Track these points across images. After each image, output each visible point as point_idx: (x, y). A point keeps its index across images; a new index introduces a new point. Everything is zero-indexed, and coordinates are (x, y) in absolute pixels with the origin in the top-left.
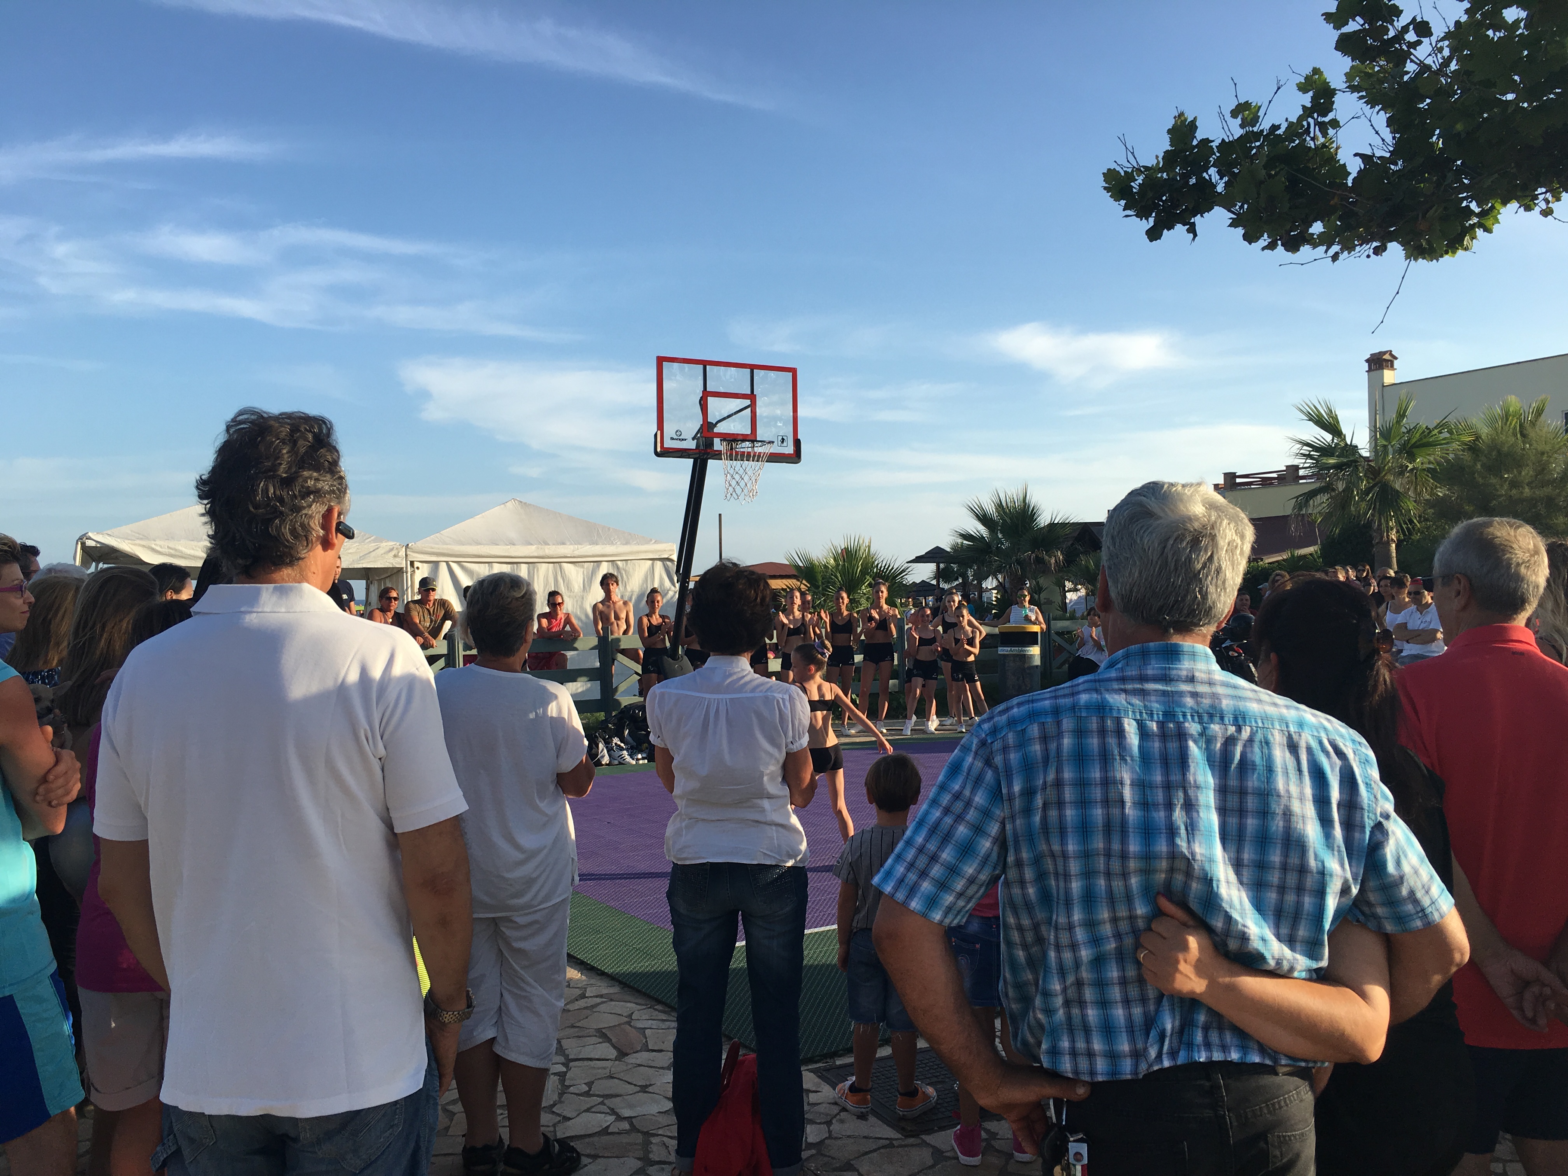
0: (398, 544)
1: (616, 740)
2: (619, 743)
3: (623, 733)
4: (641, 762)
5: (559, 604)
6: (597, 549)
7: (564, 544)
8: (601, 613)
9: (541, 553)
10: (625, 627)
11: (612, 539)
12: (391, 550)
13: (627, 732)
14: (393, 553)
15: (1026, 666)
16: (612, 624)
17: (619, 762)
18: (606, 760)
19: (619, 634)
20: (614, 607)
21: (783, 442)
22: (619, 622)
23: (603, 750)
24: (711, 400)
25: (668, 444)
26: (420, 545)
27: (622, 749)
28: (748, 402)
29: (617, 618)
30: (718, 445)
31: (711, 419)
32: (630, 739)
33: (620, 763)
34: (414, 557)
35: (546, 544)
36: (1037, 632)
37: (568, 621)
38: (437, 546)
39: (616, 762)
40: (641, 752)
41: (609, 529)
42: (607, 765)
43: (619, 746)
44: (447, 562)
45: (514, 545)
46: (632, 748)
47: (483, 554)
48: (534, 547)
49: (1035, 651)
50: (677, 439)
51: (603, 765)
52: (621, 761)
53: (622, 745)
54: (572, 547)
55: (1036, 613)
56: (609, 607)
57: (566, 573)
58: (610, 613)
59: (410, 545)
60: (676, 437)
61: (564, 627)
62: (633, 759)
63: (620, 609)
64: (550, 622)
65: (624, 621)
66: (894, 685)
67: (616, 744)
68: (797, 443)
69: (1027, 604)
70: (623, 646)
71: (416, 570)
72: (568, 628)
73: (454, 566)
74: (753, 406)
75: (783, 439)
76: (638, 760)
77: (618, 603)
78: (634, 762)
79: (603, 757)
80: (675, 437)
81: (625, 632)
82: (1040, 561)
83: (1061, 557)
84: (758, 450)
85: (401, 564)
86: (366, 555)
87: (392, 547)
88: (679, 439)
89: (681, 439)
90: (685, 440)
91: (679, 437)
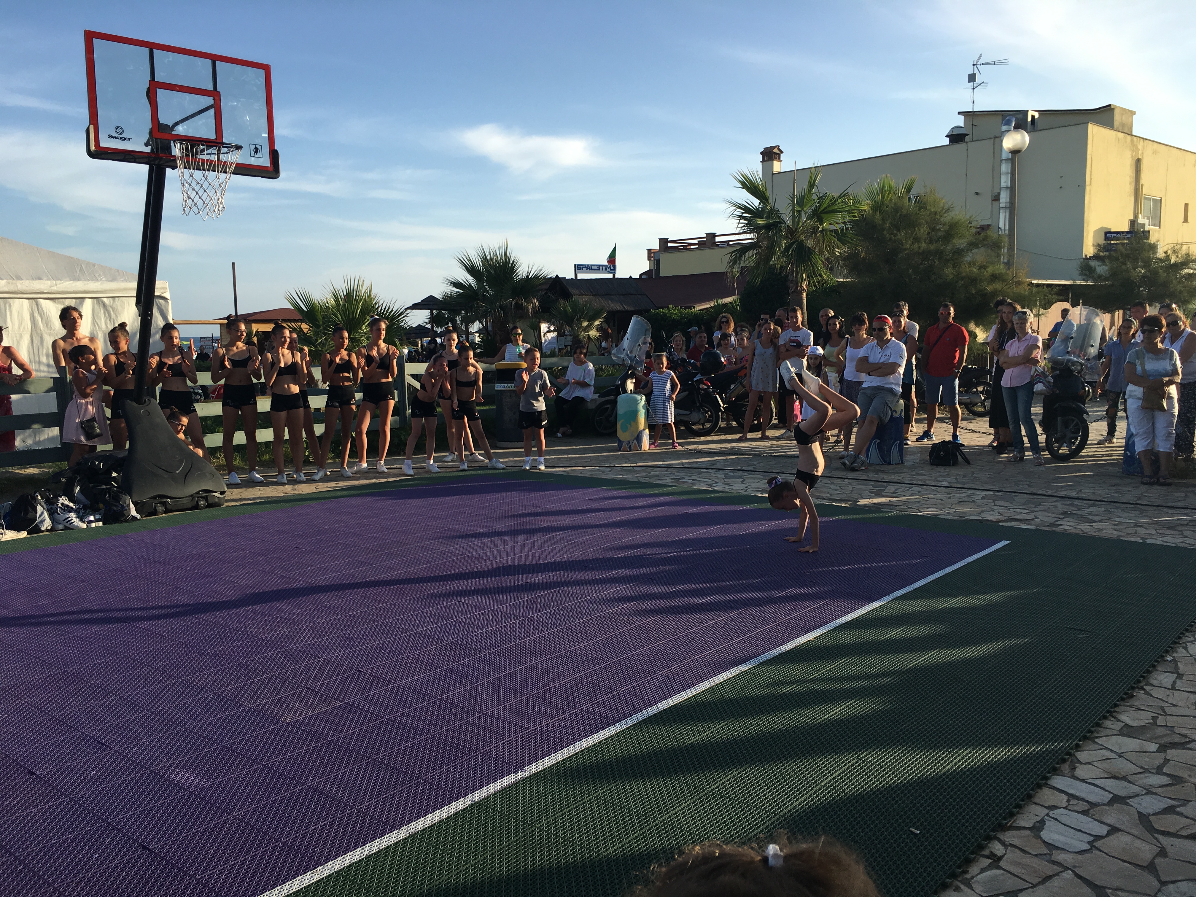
1: (63, 500)
2: (67, 502)
3: (73, 491)
4: (93, 525)
6: (79, 285)
7: (40, 279)
9: (12, 288)
11: (97, 275)
13: (77, 489)
17: (65, 526)
18: (47, 524)
21: (256, 152)
23: (42, 513)
24: (161, 93)
25: (106, 143)
27: (70, 510)
28: (209, 101)
30: (177, 150)
31: (165, 118)
32: (82, 498)
33: (66, 528)
35: (19, 278)
39: (61, 527)
40: (94, 511)
41: (94, 265)
42: (47, 530)
43: (67, 506)
46: (85, 507)
50: (117, 138)
51: (43, 531)
52: (67, 525)
53: (71, 505)
54: (49, 283)
57: (44, 309)
60: (117, 135)
62: (84, 522)
67: (62, 504)
68: (274, 155)
74: (217, 108)
75: (257, 149)
76: (91, 522)
78: (84, 526)
79: (43, 521)
80: (115, 135)
82: (519, 307)
83: (537, 304)
84: (224, 158)
88: (121, 138)
89: (125, 139)
90: (129, 139)
91: (121, 136)
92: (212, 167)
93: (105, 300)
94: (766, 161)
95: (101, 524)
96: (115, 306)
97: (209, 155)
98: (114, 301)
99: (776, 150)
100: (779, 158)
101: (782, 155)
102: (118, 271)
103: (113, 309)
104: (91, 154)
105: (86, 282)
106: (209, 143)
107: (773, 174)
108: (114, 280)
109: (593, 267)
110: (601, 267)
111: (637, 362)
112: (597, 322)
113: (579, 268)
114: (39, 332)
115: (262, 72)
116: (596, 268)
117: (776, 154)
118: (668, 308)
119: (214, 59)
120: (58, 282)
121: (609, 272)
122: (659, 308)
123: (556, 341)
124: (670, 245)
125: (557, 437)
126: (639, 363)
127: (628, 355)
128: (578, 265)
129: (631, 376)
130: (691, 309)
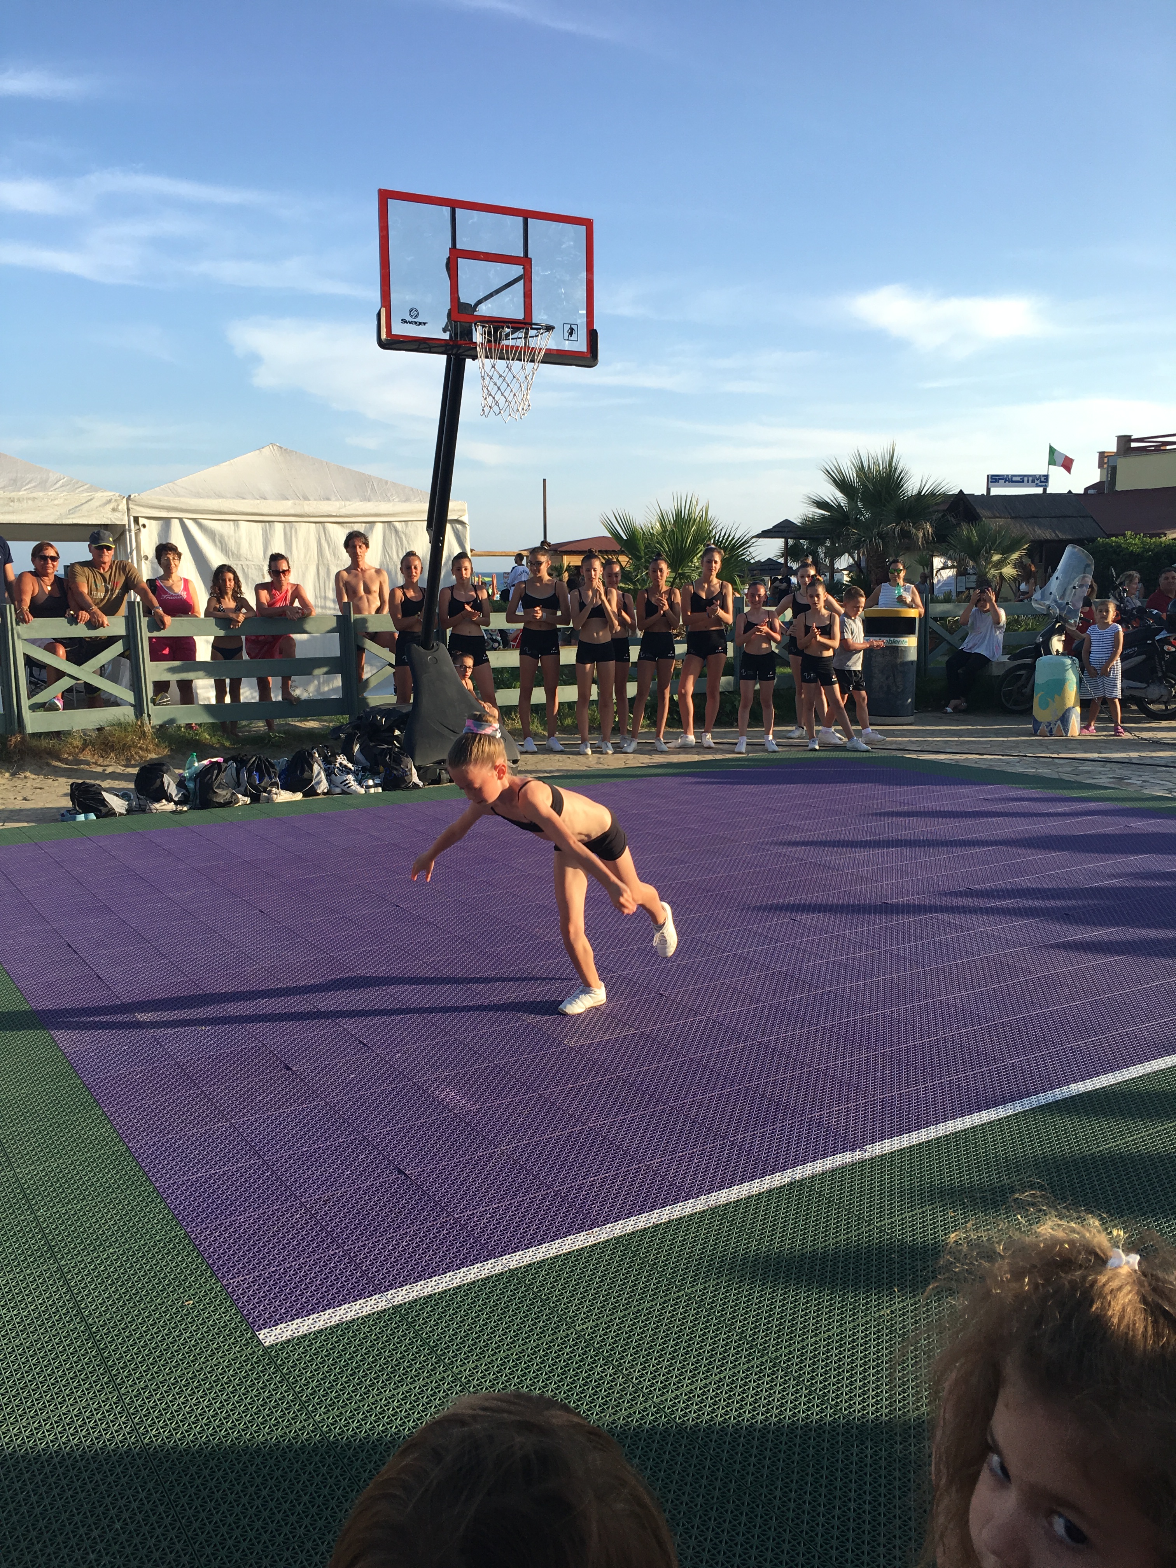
0: (117, 494)
1: (342, 759)
2: (345, 762)
3: (352, 749)
4: (372, 790)
5: (284, 572)
6: (370, 507)
7: (328, 499)
8: (347, 584)
9: (298, 511)
10: (379, 604)
11: (389, 495)
12: (110, 501)
13: (357, 748)
14: (111, 506)
15: (899, 661)
16: (361, 598)
17: (342, 790)
18: (323, 787)
19: (370, 613)
20: (364, 577)
21: (571, 334)
22: (370, 597)
23: (319, 773)
24: (462, 264)
25: (399, 329)
26: (146, 496)
27: (348, 771)
28: (519, 270)
29: (368, 591)
30: (478, 336)
31: (467, 296)
32: (361, 758)
33: (344, 792)
34: (139, 512)
35: (306, 498)
36: (915, 618)
37: (297, 592)
38: (166, 498)
39: (338, 790)
40: (374, 774)
42: (324, 794)
43: (346, 766)
44: (181, 520)
45: (265, 499)
46: (364, 769)
47: (226, 510)
48: (289, 503)
49: (911, 642)
50: (411, 323)
51: (318, 794)
52: (345, 788)
53: (350, 765)
54: (337, 504)
55: (913, 593)
56: (356, 576)
57: (329, 535)
58: (358, 584)
59: (132, 496)
60: (411, 320)
61: (292, 602)
62: (362, 787)
63: (371, 579)
64: (272, 596)
65: (377, 595)
66: (728, 683)
67: (341, 764)
68: (592, 337)
69: (901, 582)
70: (372, 628)
71: (142, 528)
72: (297, 604)
73: (191, 525)
74: (527, 279)
75: (572, 329)
76: (368, 787)
77: (368, 572)
78: (362, 791)
79: (319, 783)
80: (409, 319)
81: (379, 611)
82: (905, 534)
83: (930, 531)
84: (533, 343)
85: (122, 520)
86: (76, 507)
87: (109, 498)
88: (416, 323)
89: (420, 323)
90: (425, 324)
91: (416, 320)
92: (518, 354)
93: (397, 524)
95: (380, 790)
96: (407, 532)
97: (516, 340)
98: (407, 526)
102: (412, 489)
103: (406, 535)
104: (383, 345)
105: (377, 503)
106: (516, 325)
108: (407, 500)
109: (1014, 479)
110: (1026, 479)
111: (1070, 611)
112: (1015, 556)
113: (994, 479)
114: (325, 562)
115: (583, 229)
116: (1018, 479)
118: (1124, 535)
119: (526, 215)
120: (348, 503)
121: (1037, 485)
122: (1109, 536)
123: (954, 582)
124: (1133, 445)
125: (946, 713)
126: (1073, 613)
127: (1056, 601)
128: (992, 476)
129: (1060, 632)
130: (1160, 537)
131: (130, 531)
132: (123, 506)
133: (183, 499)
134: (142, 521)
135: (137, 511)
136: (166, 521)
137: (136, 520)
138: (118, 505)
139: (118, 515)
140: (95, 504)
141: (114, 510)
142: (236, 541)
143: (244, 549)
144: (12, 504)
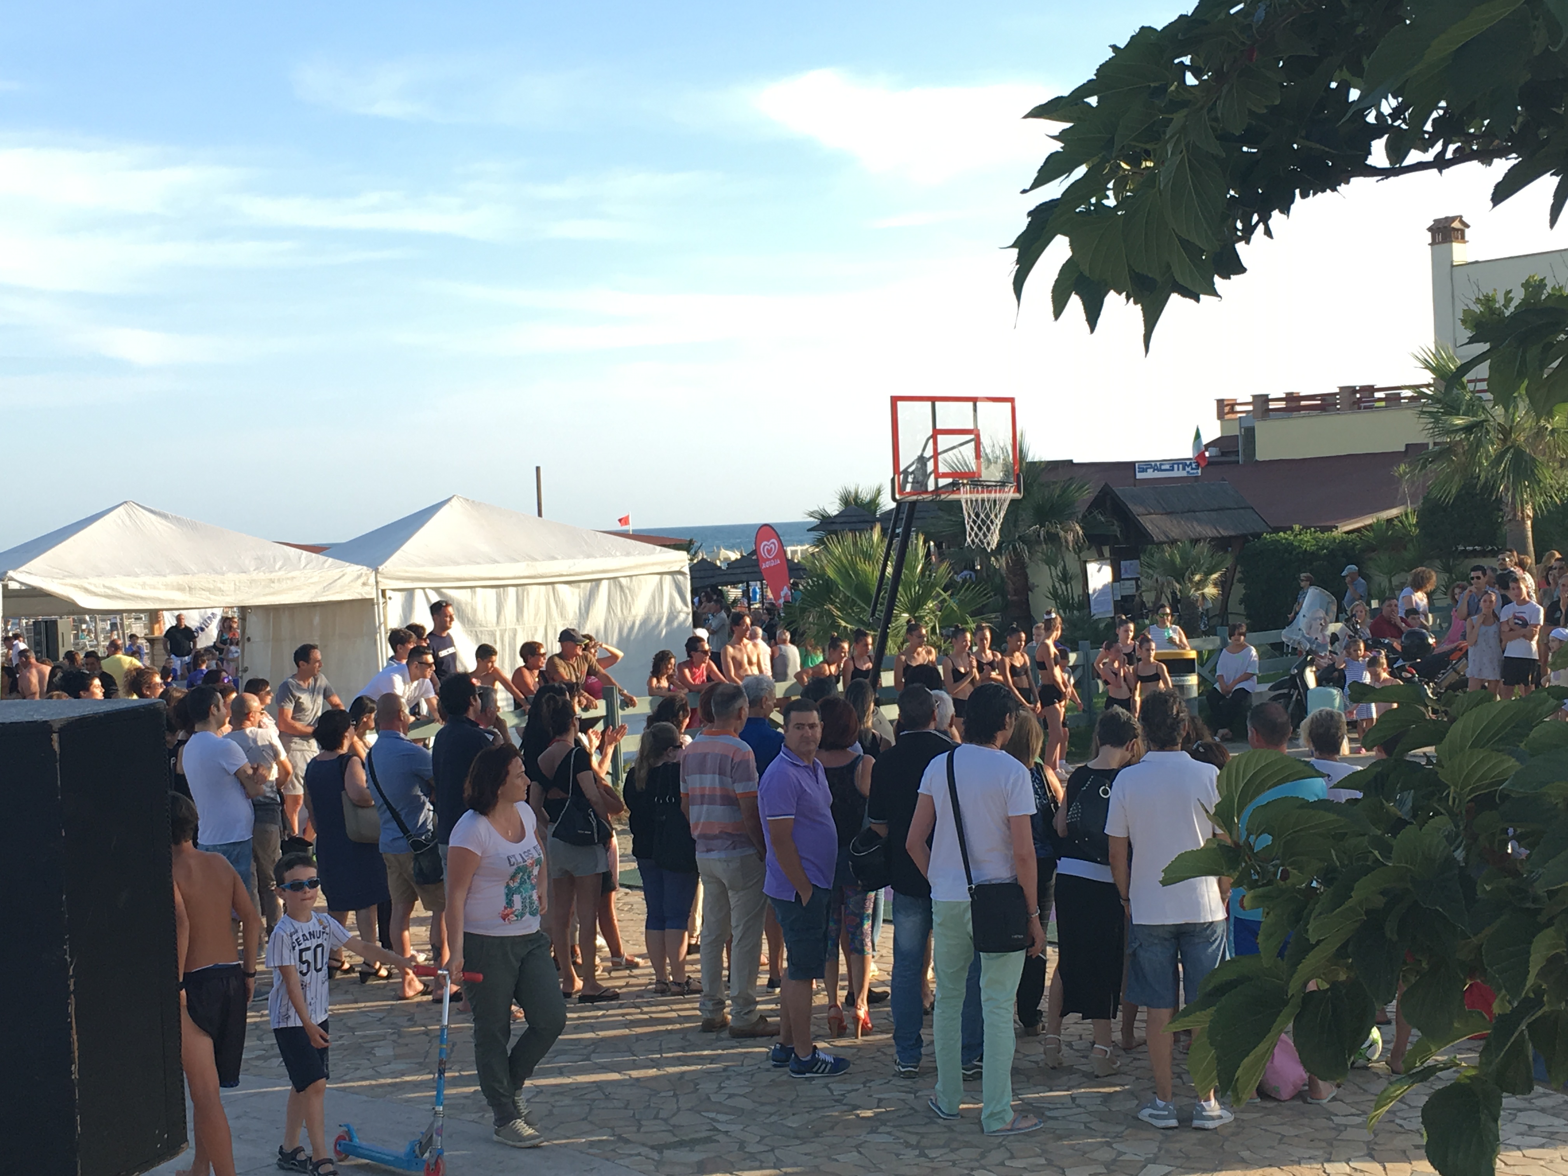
6: (594, 562)
7: (554, 558)
11: (607, 548)
14: (361, 581)
24: (940, 438)
28: (972, 437)
35: (534, 559)
36: (1193, 660)
44: (424, 589)
49: (1192, 680)
54: (565, 562)
56: (740, 650)
57: (561, 596)
58: (742, 657)
71: (388, 601)
74: (977, 438)
85: (371, 594)
86: (330, 584)
87: (359, 573)
93: (623, 579)
94: (1439, 243)
96: (632, 586)
99: (1456, 225)
100: (1463, 237)
101: (1467, 231)
103: (631, 590)
105: (603, 559)
107: (1453, 266)
110: (1176, 466)
111: (1319, 645)
112: (1215, 576)
116: (1167, 467)
117: (1458, 230)
118: (1291, 529)
119: (975, 400)
122: (1276, 530)
124: (1273, 405)
129: (1311, 663)
130: (1332, 531)
131: (378, 604)
132: (372, 580)
133: (421, 569)
134: (388, 594)
135: (385, 584)
136: (410, 592)
137: (383, 591)
138: (368, 579)
139: (367, 588)
140: (346, 580)
141: (364, 584)
142: (472, 608)
143: (480, 615)
144: (272, 585)
